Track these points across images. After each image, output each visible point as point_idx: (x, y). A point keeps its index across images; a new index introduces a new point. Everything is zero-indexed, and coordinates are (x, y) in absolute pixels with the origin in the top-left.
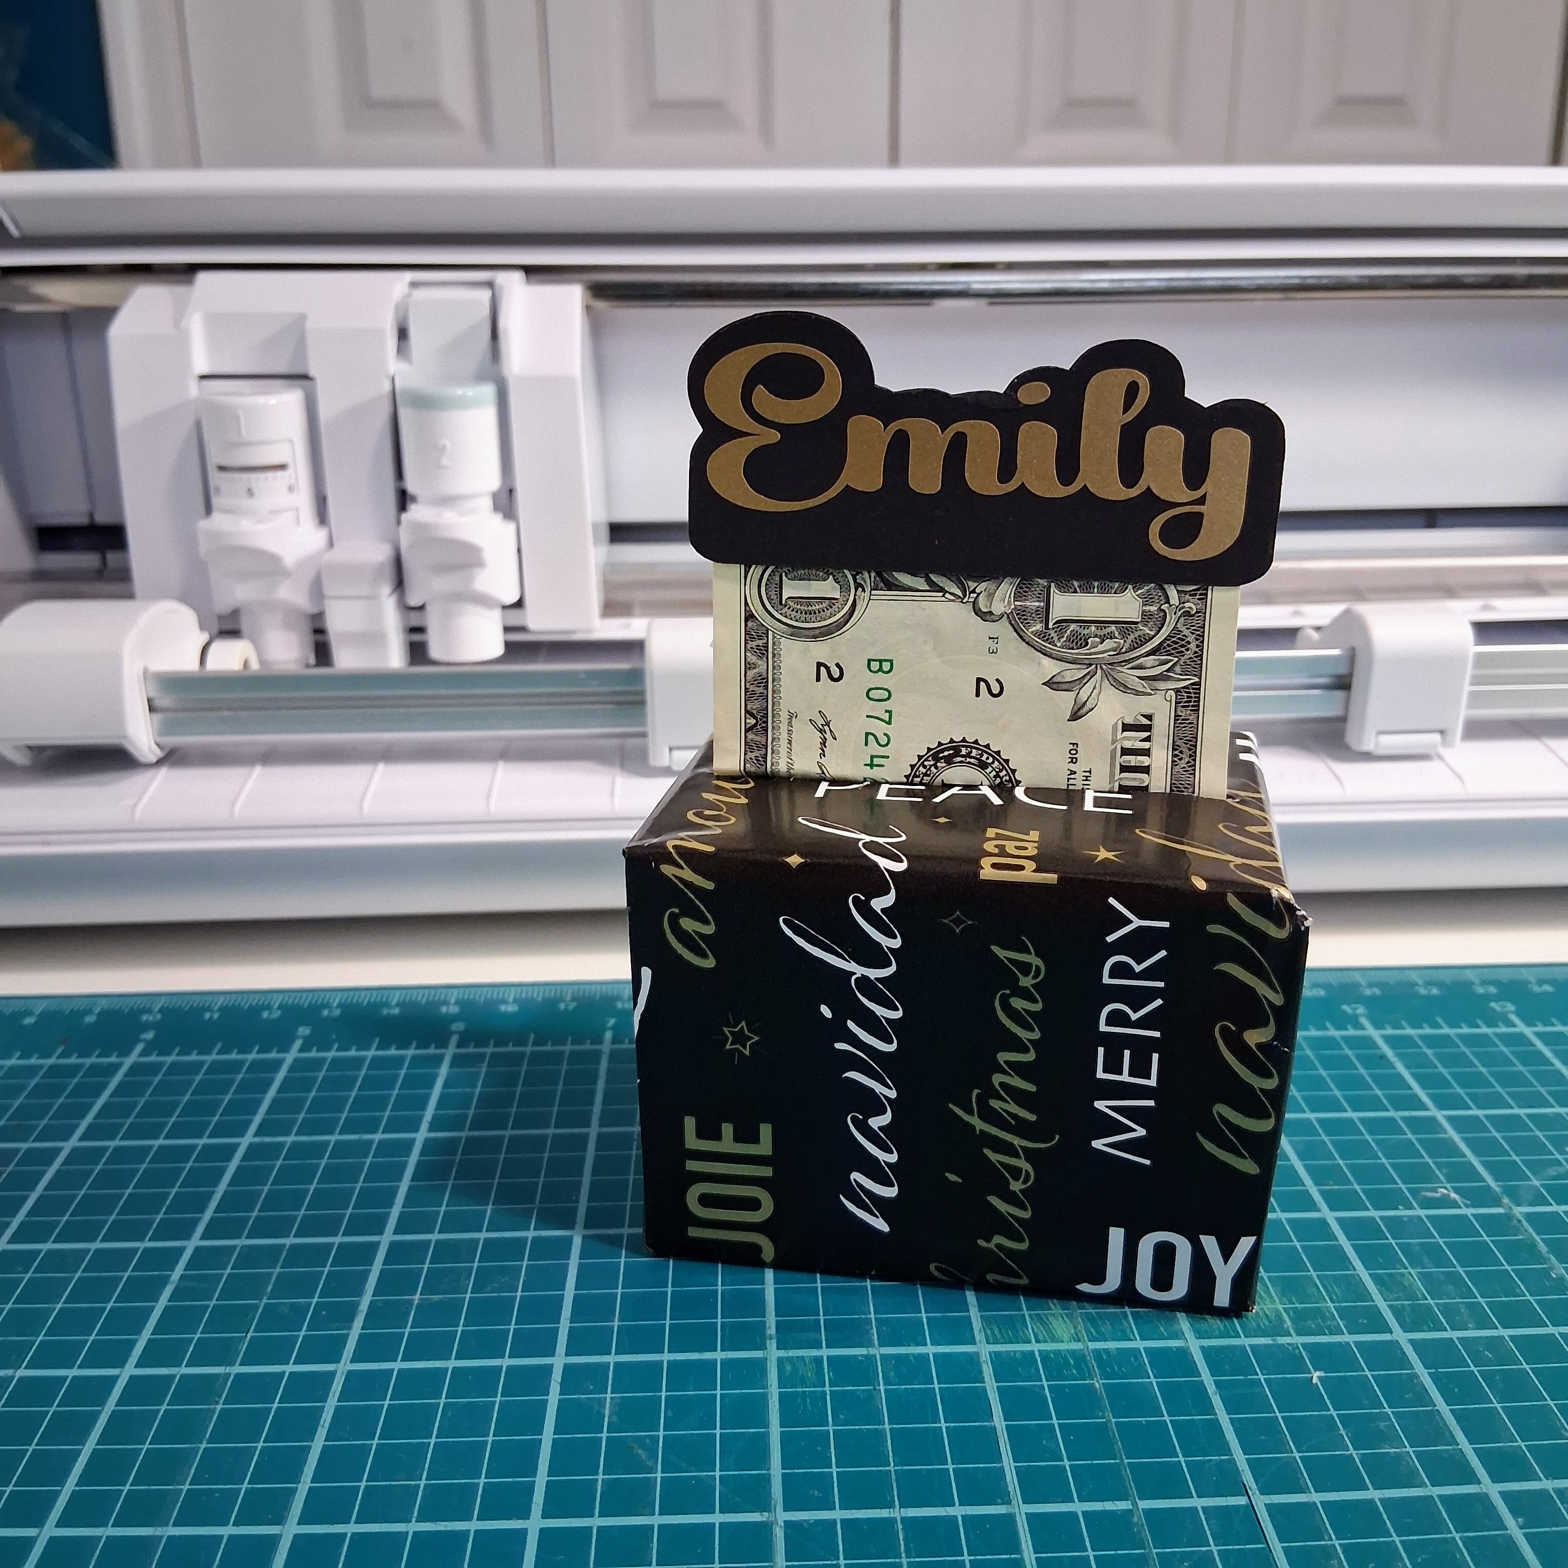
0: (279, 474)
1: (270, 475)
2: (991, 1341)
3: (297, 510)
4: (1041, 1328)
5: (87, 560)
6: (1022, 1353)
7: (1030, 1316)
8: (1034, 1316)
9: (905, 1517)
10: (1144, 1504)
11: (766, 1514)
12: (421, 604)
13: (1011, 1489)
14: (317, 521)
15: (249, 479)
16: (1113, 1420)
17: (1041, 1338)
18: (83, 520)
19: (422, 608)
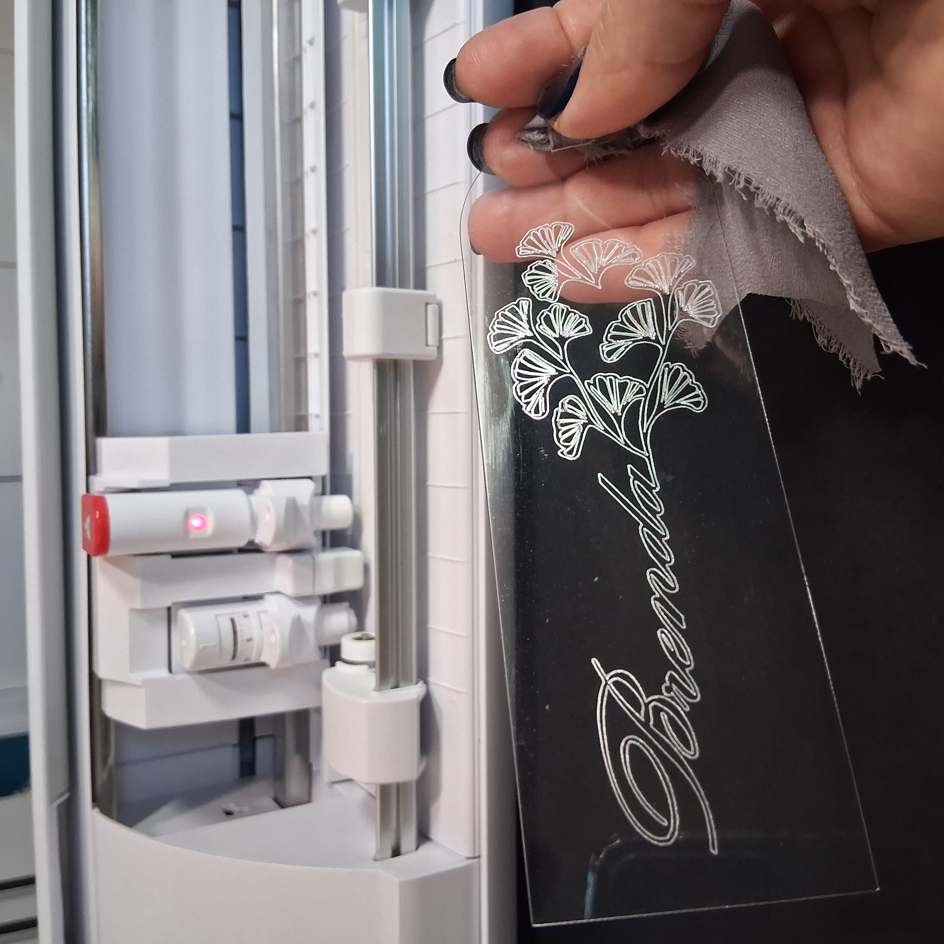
1: (238, 628)
15: (242, 641)
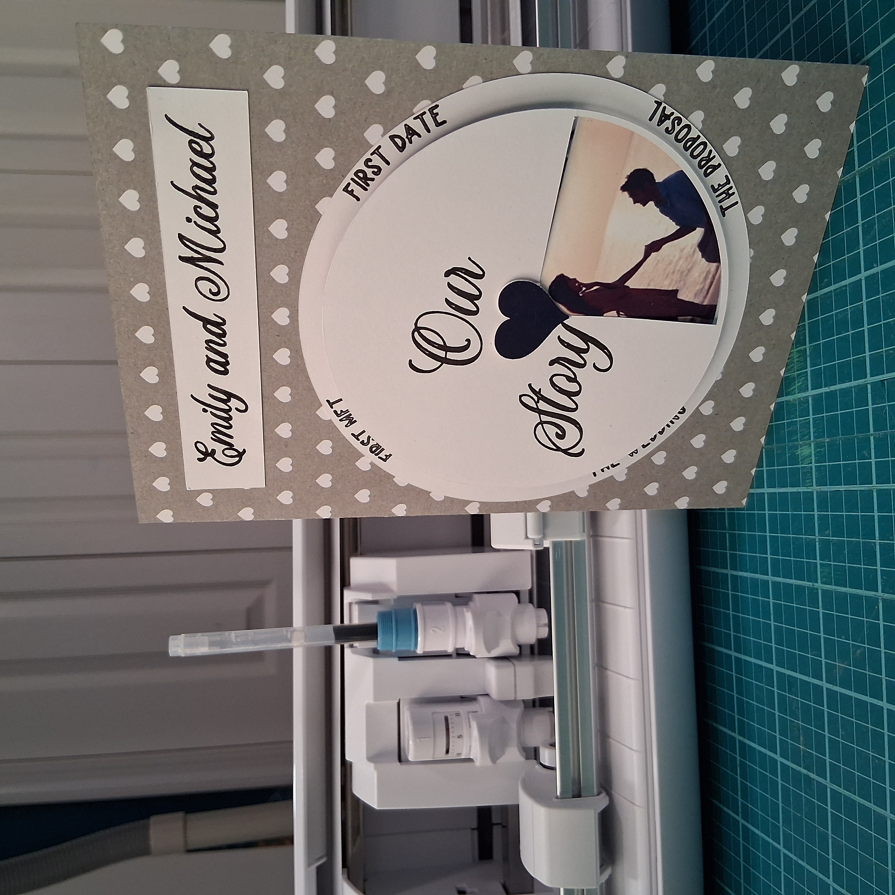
0: (450, 721)
2: (812, 484)
3: (469, 712)
4: (806, 460)
5: (497, 832)
6: (816, 471)
7: (802, 464)
8: (802, 462)
9: (879, 538)
10: (872, 431)
11: (879, 600)
12: (518, 647)
13: (867, 488)
14: (474, 703)
16: (840, 436)
17: (809, 461)
18: (476, 833)
19: (520, 646)
